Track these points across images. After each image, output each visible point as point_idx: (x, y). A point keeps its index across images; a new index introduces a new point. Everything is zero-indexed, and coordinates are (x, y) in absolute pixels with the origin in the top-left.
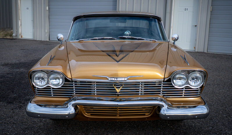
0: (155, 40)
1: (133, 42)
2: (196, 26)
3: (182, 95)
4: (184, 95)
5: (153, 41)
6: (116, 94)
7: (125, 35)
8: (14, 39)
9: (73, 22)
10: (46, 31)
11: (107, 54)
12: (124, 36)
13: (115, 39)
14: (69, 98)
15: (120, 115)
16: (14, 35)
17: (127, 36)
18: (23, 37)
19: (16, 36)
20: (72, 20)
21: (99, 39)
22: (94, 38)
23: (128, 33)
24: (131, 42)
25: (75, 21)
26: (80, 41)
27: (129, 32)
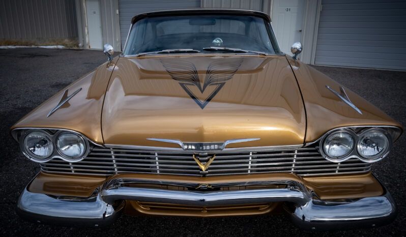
0: (264, 53)
1: (228, 56)
2: (300, 31)
3: (335, 171)
4: (339, 171)
5: (260, 54)
6: (199, 173)
7: (214, 45)
8: (81, 50)
9: (131, 25)
10: (117, 40)
11: (180, 84)
12: (212, 48)
13: (197, 52)
14: (107, 177)
15: (208, 211)
16: (80, 45)
17: (217, 46)
18: (91, 47)
19: (83, 46)
20: (131, 22)
21: (171, 52)
22: (163, 51)
23: (218, 42)
24: (223, 56)
25: (136, 24)
26: (139, 56)
27: (220, 41)
